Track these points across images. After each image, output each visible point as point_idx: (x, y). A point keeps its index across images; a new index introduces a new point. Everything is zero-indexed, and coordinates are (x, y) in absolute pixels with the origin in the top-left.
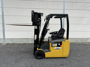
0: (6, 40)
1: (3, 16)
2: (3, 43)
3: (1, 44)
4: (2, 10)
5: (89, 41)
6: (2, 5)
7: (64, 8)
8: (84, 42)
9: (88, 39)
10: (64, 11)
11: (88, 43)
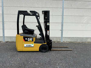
0: (5, 38)
1: (3, 14)
2: (3, 40)
3: (1, 41)
4: (2, 8)
5: (89, 40)
6: (2, 4)
7: (63, 6)
8: (84, 41)
9: (88, 38)
10: (63, 10)
11: (88, 42)
